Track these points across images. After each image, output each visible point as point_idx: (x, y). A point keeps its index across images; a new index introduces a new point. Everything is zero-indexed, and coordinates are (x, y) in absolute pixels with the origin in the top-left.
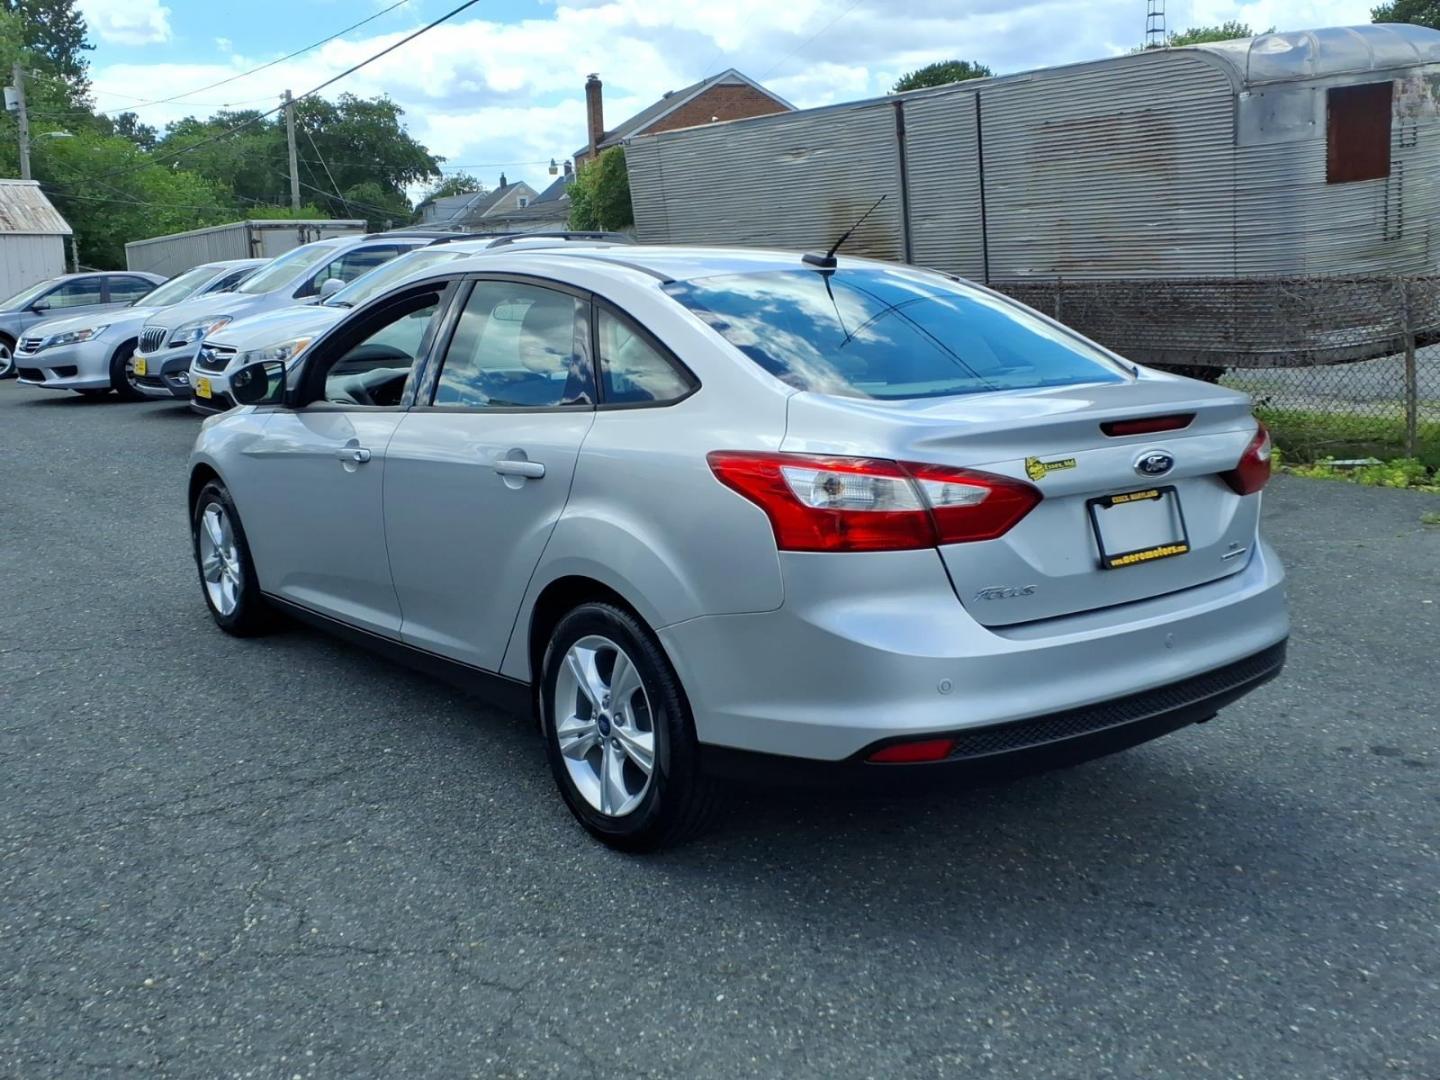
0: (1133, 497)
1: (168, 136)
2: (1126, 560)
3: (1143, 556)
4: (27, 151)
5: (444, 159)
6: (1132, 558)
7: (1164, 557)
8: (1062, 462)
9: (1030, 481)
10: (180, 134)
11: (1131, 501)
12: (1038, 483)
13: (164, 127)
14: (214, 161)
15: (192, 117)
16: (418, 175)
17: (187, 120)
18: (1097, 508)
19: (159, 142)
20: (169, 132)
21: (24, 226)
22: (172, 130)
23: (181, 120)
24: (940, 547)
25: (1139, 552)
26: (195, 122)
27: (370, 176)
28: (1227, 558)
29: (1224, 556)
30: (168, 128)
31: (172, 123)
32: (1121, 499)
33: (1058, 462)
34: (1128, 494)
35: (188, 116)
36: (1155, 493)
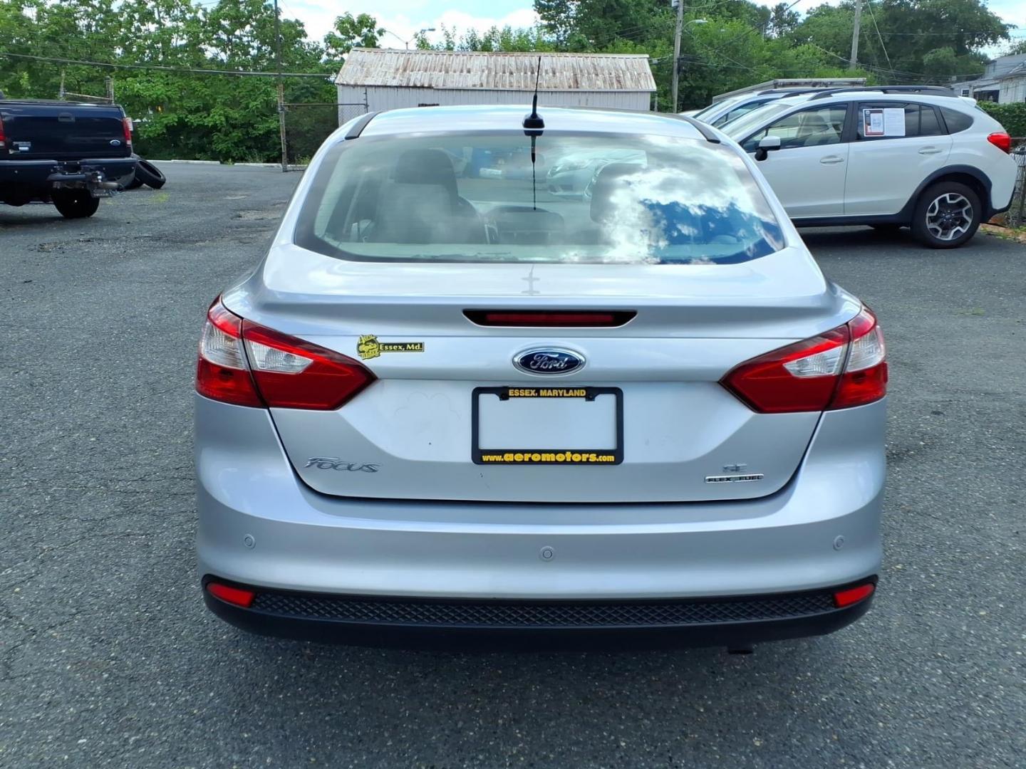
0: (542, 393)
1: (808, 18)
2: (510, 458)
3: (537, 457)
4: (680, 34)
5: (1014, 27)
6: (520, 458)
7: (574, 463)
8: (404, 345)
9: (359, 359)
10: (816, 16)
11: (539, 396)
12: (369, 363)
13: (806, 11)
14: (836, 35)
15: (827, 3)
16: (989, 40)
17: (823, 6)
18: (488, 398)
19: (800, 23)
20: (809, 15)
21: (629, 85)
22: (811, 13)
23: (819, 6)
24: (270, 409)
26: (827, 6)
27: (947, 42)
28: (710, 480)
29: (707, 478)
30: (808, 13)
31: (811, 9)
32: (523, 393)
33: (401, 344)
34: (537, 389)
35: (824, 3)
36: (583, 393)
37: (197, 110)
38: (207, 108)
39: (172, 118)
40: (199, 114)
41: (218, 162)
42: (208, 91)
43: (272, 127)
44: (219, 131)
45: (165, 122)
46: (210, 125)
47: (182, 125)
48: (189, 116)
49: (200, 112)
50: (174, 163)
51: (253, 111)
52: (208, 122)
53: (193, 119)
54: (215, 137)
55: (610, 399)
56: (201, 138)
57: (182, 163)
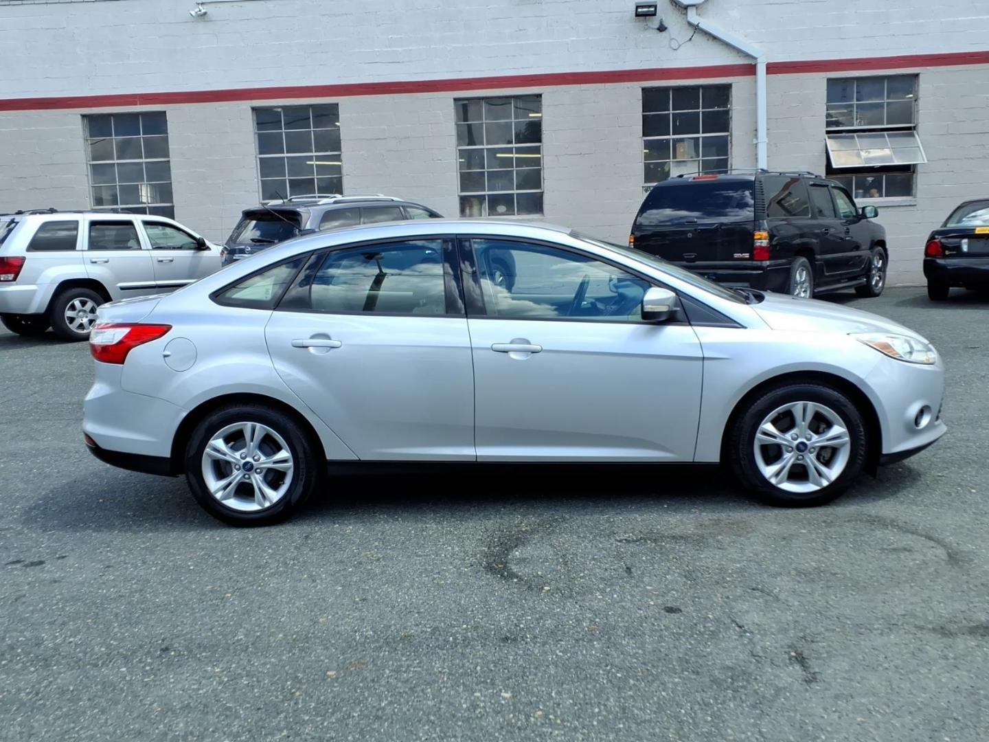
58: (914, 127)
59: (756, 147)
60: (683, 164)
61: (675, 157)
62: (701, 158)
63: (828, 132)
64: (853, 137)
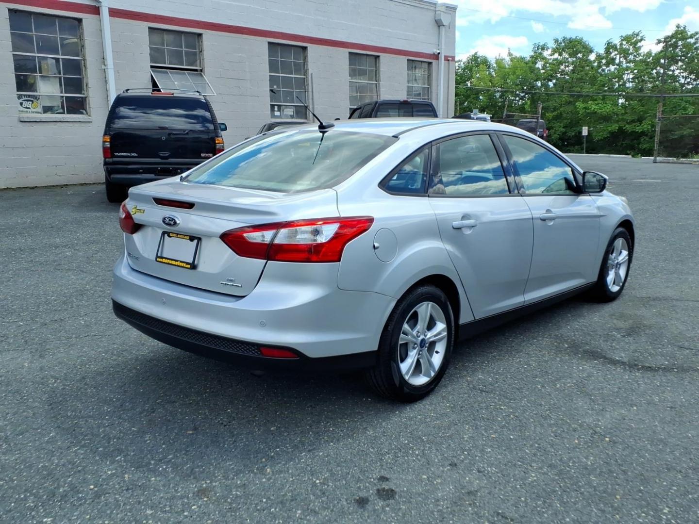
0: (179, 236)
2: (164, 260)
3: (171, 262)
6: (166, 261)
7: (179, 266)
8: (141, 210)
11: (177, 237)
18: (166, 235)
25: (170, 259)
32: (174, 235)
34: (177, 234)
36: (188, 238)
37: (633, 121)
38: (640, 120)
39: (615, 127)
40: (634, 124)
41: (630, 156)
42: (642, 109)
43: (685, 133)
44: (647, 135)
45: (610, 129)
46: (640, 131)
47: (621, 132)
48: (627, 126)
49: (635, 122)
50: (600, 156)
51: (673, 122)
52: (639, 129)
53: (629, 128)
54: (642, 139)
55: (196, 241)
56: (632, 140)
57: (606, 157)
58: (201, 71)
59: (105, 72)
60: (47, 78)
61: (40, 72)
62: (62, 75)
63: (152, 67)
64: (167, 73)
